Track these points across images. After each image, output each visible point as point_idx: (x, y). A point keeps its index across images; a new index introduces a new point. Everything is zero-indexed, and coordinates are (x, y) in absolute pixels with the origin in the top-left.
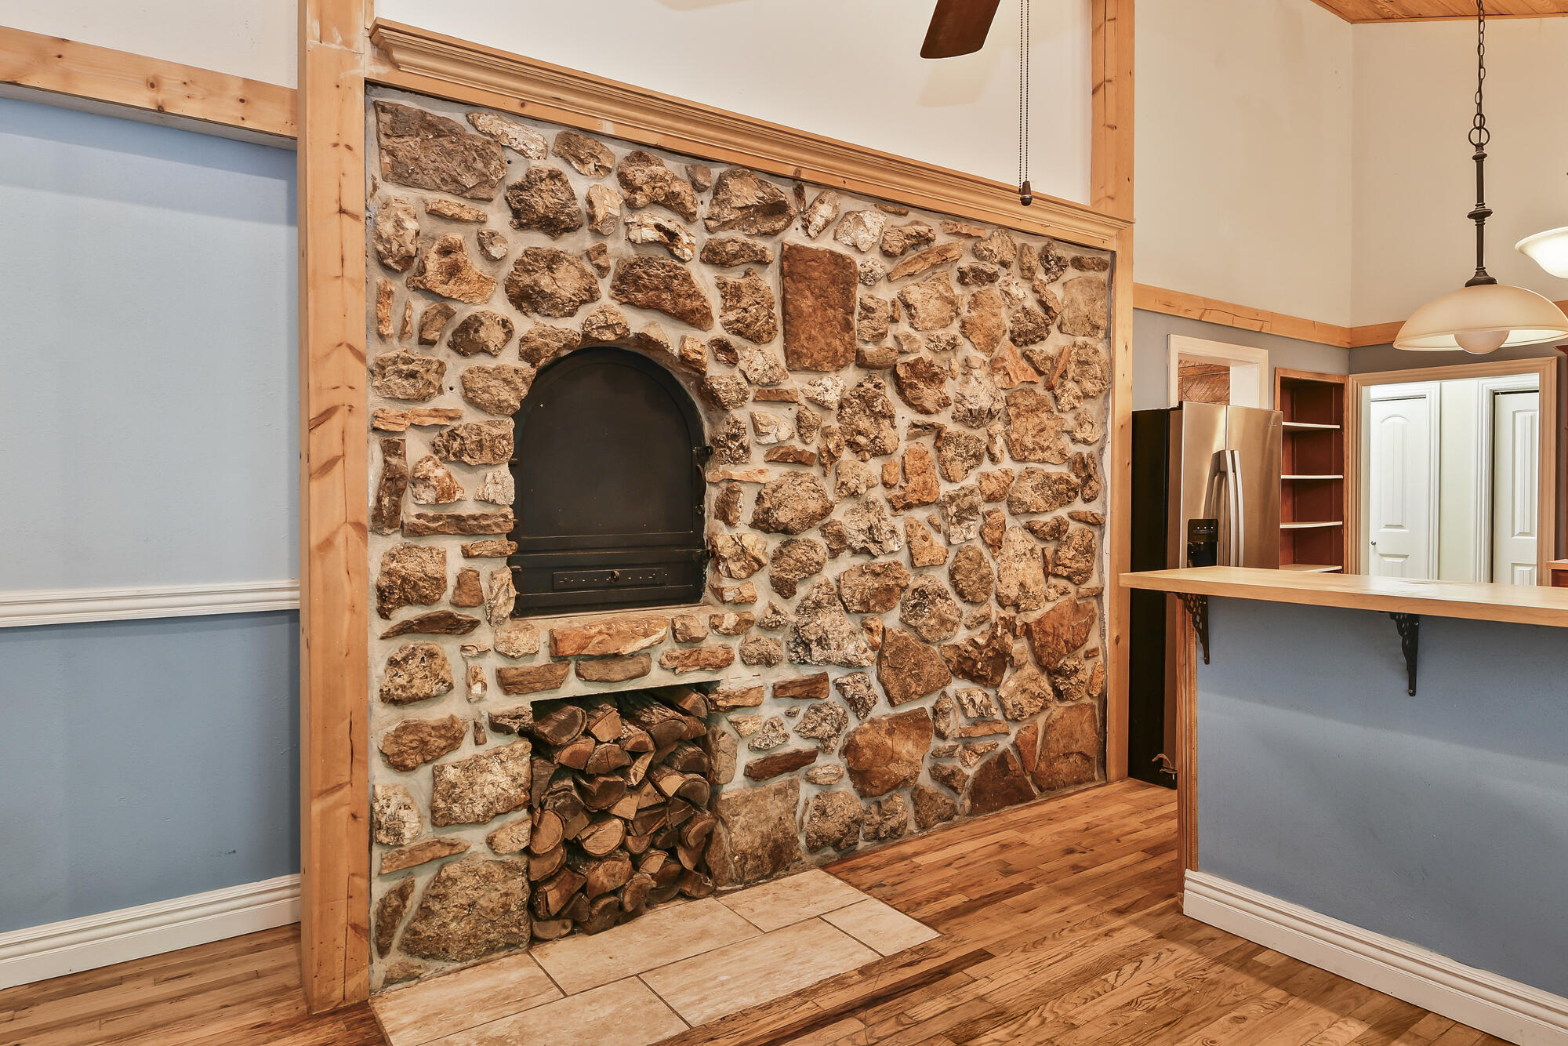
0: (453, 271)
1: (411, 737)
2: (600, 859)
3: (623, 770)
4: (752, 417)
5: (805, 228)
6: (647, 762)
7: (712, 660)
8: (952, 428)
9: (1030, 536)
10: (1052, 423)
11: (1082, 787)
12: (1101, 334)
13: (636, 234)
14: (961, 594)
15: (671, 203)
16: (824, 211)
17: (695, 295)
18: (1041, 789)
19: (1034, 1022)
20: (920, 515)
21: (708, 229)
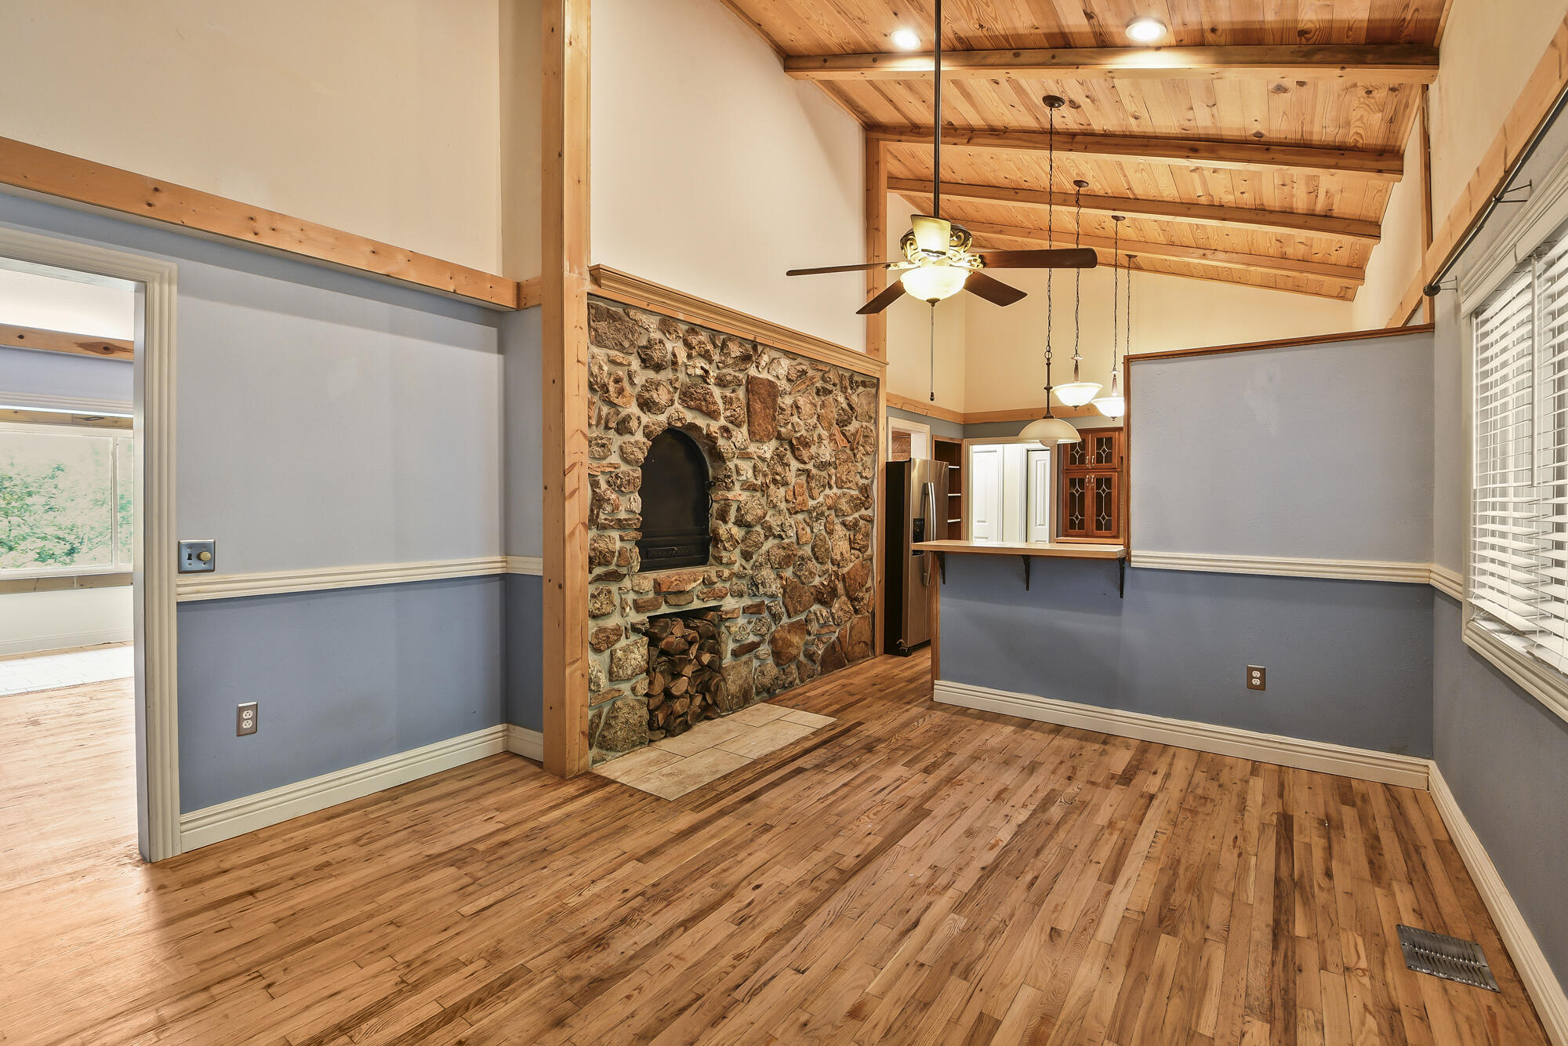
0: (621, 391)
1: (603, 635)
2: (678, 697)
3: (685, 652)
4: (736, 466)
5: (757, 367)
6: (697, 647)
7: (720, 594)
8: (814, 471)
9: (844, 528)
10: (853, 468)
11: (865, 660)
12: (873, 421)
13: (691, 371)
14: (817, 559)
15: (706, 356)
16: (765, 358)
17: (715, 403)
18: (848, 661)
19: (893, 740)
20: (800, 517)
21: (718, 367)
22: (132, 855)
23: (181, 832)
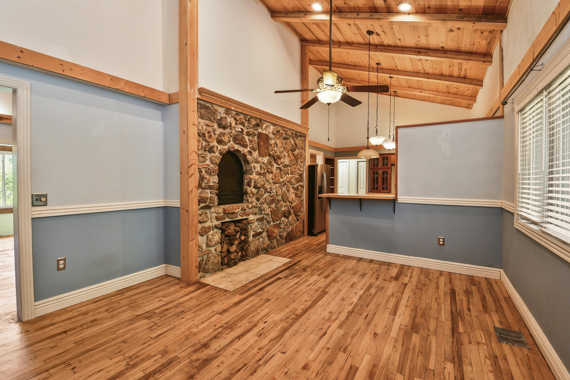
0: (210, 137)
1: (204, 229)
2: (232, 253)
3: (235, 235)
4: (254, 166)
5: (262, 129)
6: (239, 234)
7: (248, 214)
8: (282, 168)
9: (293, 189)
10: (296, 167)
11: (301, 238)
12: (303, 150)
13: (237, 129)
14: (283, 201)
15: (242, 124)
16: (265, 125)
17: (246, 142)
18: (295, 238)
19: (313, 267)
20: (277, 185)
21: (247, 128)
22: (14, 319)
23: (35, 309)
